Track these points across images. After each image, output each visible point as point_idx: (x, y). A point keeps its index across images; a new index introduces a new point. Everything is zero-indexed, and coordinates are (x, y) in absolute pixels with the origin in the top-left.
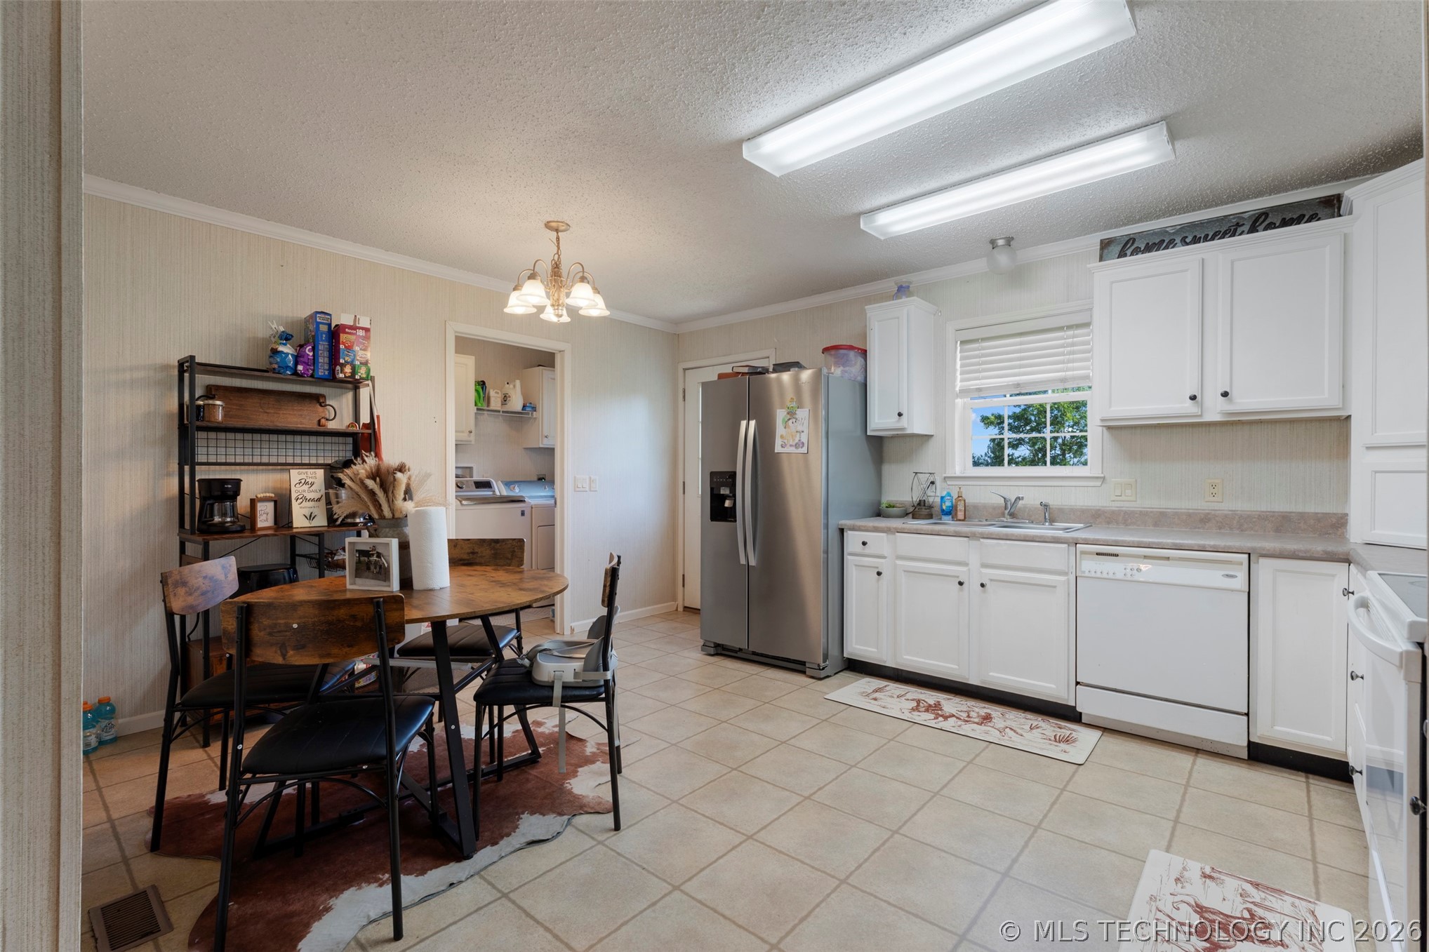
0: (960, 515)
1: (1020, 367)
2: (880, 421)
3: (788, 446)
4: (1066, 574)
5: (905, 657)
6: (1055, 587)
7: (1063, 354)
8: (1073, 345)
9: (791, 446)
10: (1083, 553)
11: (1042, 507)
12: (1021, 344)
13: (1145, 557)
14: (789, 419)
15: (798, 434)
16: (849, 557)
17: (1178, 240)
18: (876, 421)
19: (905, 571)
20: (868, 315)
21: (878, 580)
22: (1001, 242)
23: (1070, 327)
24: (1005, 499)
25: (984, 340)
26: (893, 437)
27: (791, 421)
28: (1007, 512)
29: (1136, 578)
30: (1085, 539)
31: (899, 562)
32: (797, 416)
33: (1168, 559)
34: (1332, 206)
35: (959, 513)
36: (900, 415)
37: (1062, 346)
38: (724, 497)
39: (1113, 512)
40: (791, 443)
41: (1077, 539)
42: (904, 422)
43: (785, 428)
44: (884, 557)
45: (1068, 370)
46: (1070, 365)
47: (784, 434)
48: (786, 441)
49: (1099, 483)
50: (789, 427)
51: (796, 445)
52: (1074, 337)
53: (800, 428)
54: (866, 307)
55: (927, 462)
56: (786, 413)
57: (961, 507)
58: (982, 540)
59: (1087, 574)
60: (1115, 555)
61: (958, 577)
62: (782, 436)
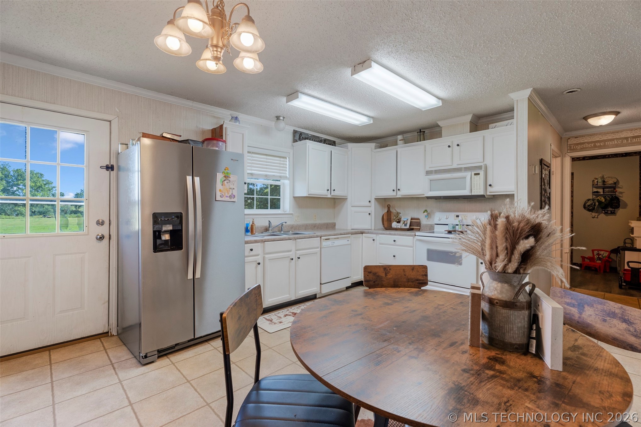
1: (266, 168)
3: (225, 197)
4: (318, 248)
5: (269, 300)
6: (316, 253)
7: (280, 167)
9: (227, 197)
10: (323, 240)
12: (267, 159)
13: (335, 238)
14: (225, 180)
15: (231, 190)
17: (311, 139)
19: (269, 260)
22: (281, 118)
27: (226, 182)
29: (334, 245)
30: (324, 235)
31: (266, 256)
32: (230, 179)
33: (338, 238)
40: (227, 195)
41: (322, 235)
43: (222, 185)
44: (259, 255)
46: (282, 171)
47: (222, 189)
48: (223, 194)
50: (225, 185)
51: (230, 196)
53: (232, 187)
56: (223, 176)
58: (297, 240)
59: (324, 247)
60: (329, 239)
61: (289, 257)
62: (220, 190)
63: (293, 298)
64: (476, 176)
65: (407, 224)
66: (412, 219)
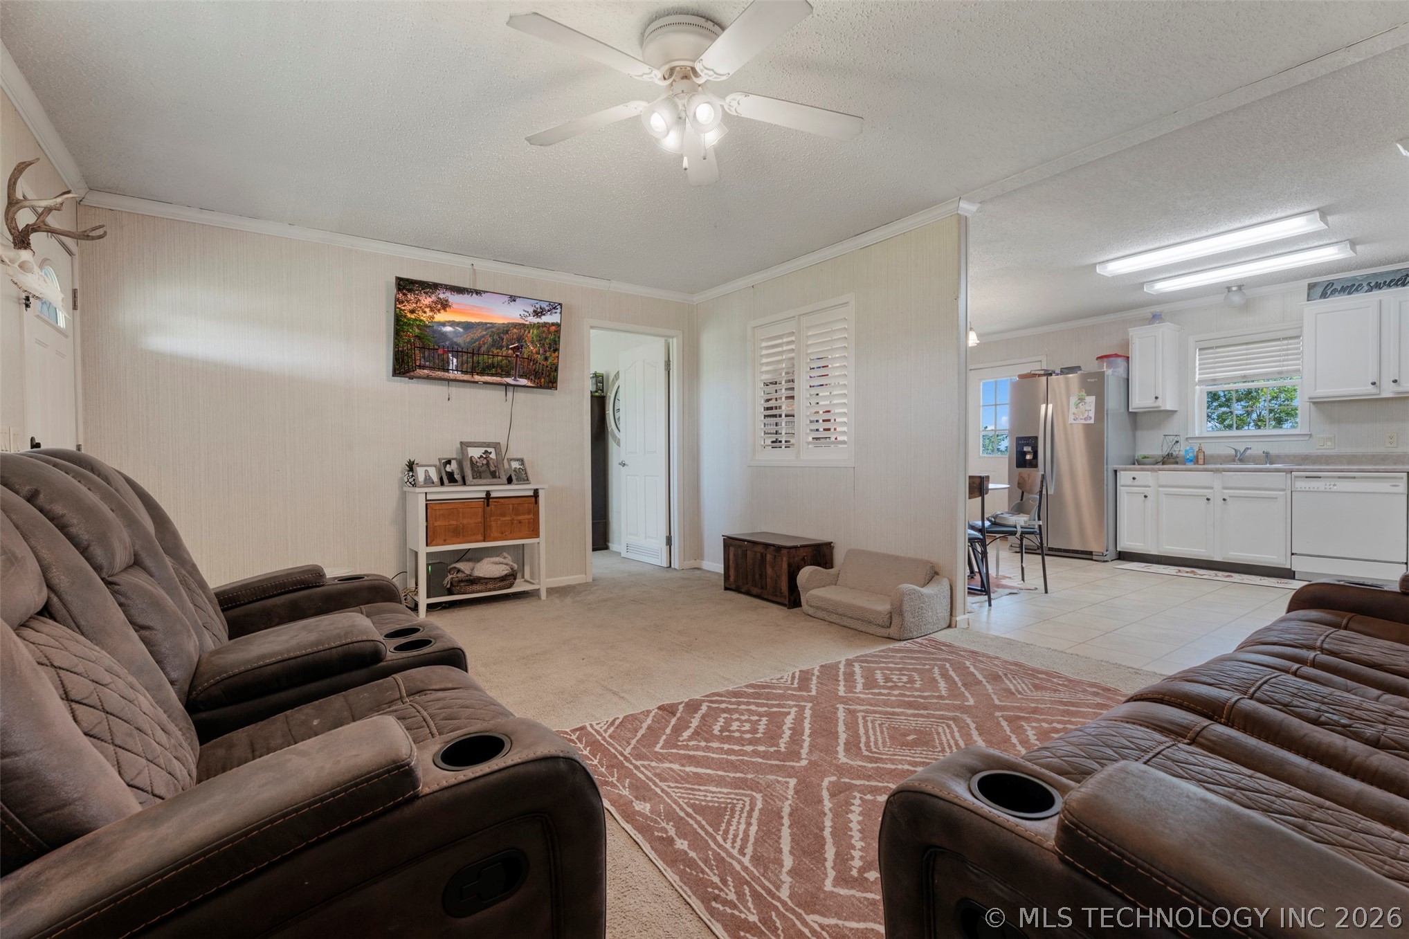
0: (1201, 461)
1: (1246, 364)
2: (1139, 401)
3: (1079, 419)
4: (1284, 490)
5: (1165, 547)
6: (1276, 498)
7: (1280, 356)
8: (1287, 350)
9: (1081, 419)
10: (1296, 477)
11: (1264, 455)
12: (1247, 349)
13: (1339, 477)
14: (1079, 403)
15: (1087, 412)
16: (1122, 488)
17: (1365, 285)
18: (1137, 402)
19: (1165, 494)
20: (1130, 335)
21: (1144, 501)
22: (1234, 289)
23: (1284, 339)
24: (1235, 450)
25: (1217, 347)
26: (1145, 412)
27: (1081, 404)
28: (1237, 458)
29: (1332, 490)
30: (1298, 469)
31: (1160, 489)
32: (1086, 401)
33: (1353, 478)
35: (1200, 460)
36: (1156, 398)
37: (1279, 351)
38: (1025, 453)
39: (1318, 456)
40: (1081, 417)
41: (1292, 469)
42: (1159, 403)
43: (1076, 408)
44: (1150, 487)
45: (1283, 366)
46: (1285, 363)
47: (1076, 412)
48: (1077, 416)
49: (1307, 438)
50: (1080, 407)
51: (1085, 418)
52: (1288, 344)
53: (1088, 408)
54: (1130, 329)
55: (1173, 427)
56: (1078, 399)
57: (1201, 456)
58: (1223, 473)
59: (1299, 489)
60: (1320, 477)
61: (1205, 496)
62: (1074, 414)
63: (1218, 558)
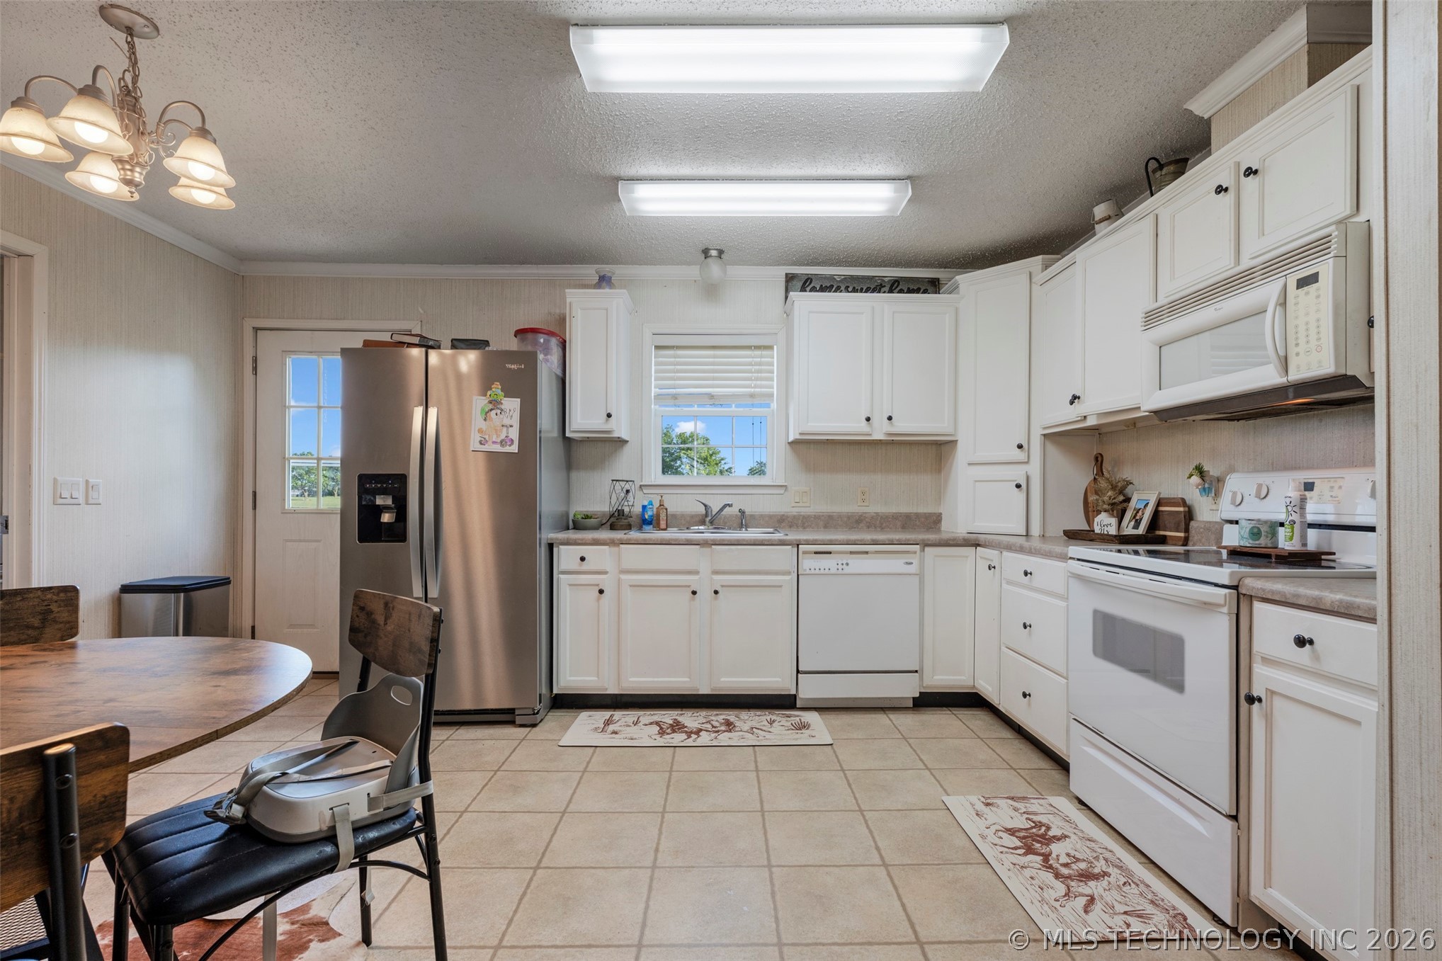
0: (663, 525)
1: (714, 379)
2: (582, 420)
3: (490, 443)
4: (789, 573)
5: (631, 679)
6: (781, 586)
7: (751, 372)
8: (760, 364)
9: (494, 442)
10: (804, 553)
11: (740, 514)
12: (715, 357)
13: (851, 553)
14: (491, 410)
15: (505, 429)
16: (562, 576)
17: (843, 288)
18: (579, 421)
19: (631, 586)
20: (568, 300)
21: (598, 600)
22: (714, 253)
23: (757, 348)
24: (705, 506)
25: (678, 347)
26: (588, 440)
27: (493, 413)
28: (708, 519)
29: (845, 572)
30: (806, 540)
31: (623, 577)
32: (503, 407)
33: (867, 553)
34: (934, 286)
35: (662, 522)
36: (609, 416)
37: (750, 364)
38: (380, 510)
39: (794, 516)
40: (494, 440)
41: (800, 540)
42: (611, 426)
43: (485, 420)
44: (605, 573)
45: (755, 387)
46: (759, 382)
47: (484, 429)
48: (487, 437)
49: (782, 492)
50: (491, 419)
51: (501, 442)
52: (761, 357)
53: (507, 422)
54: (567, 290)
55: (623, 466)
56: (487, 401)
57: (663, 516)
58: (713, 547)
59: (808, 572)
60: (830, 553)
61: (689, 586)
62: (480, 431)
63: (705, 690)
64: (1306, 289)
65: (1141, 519)
66: (1159, 503)
